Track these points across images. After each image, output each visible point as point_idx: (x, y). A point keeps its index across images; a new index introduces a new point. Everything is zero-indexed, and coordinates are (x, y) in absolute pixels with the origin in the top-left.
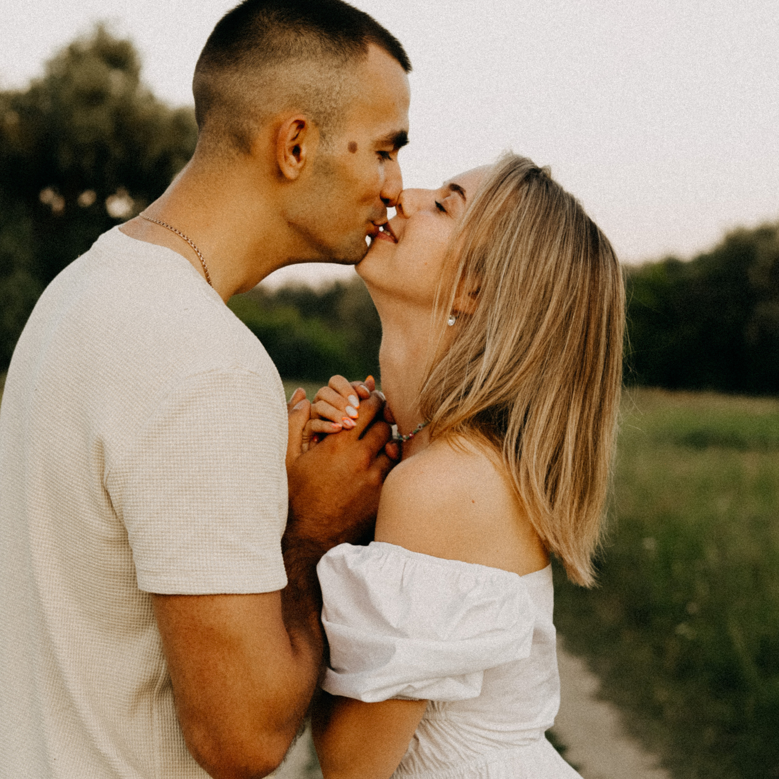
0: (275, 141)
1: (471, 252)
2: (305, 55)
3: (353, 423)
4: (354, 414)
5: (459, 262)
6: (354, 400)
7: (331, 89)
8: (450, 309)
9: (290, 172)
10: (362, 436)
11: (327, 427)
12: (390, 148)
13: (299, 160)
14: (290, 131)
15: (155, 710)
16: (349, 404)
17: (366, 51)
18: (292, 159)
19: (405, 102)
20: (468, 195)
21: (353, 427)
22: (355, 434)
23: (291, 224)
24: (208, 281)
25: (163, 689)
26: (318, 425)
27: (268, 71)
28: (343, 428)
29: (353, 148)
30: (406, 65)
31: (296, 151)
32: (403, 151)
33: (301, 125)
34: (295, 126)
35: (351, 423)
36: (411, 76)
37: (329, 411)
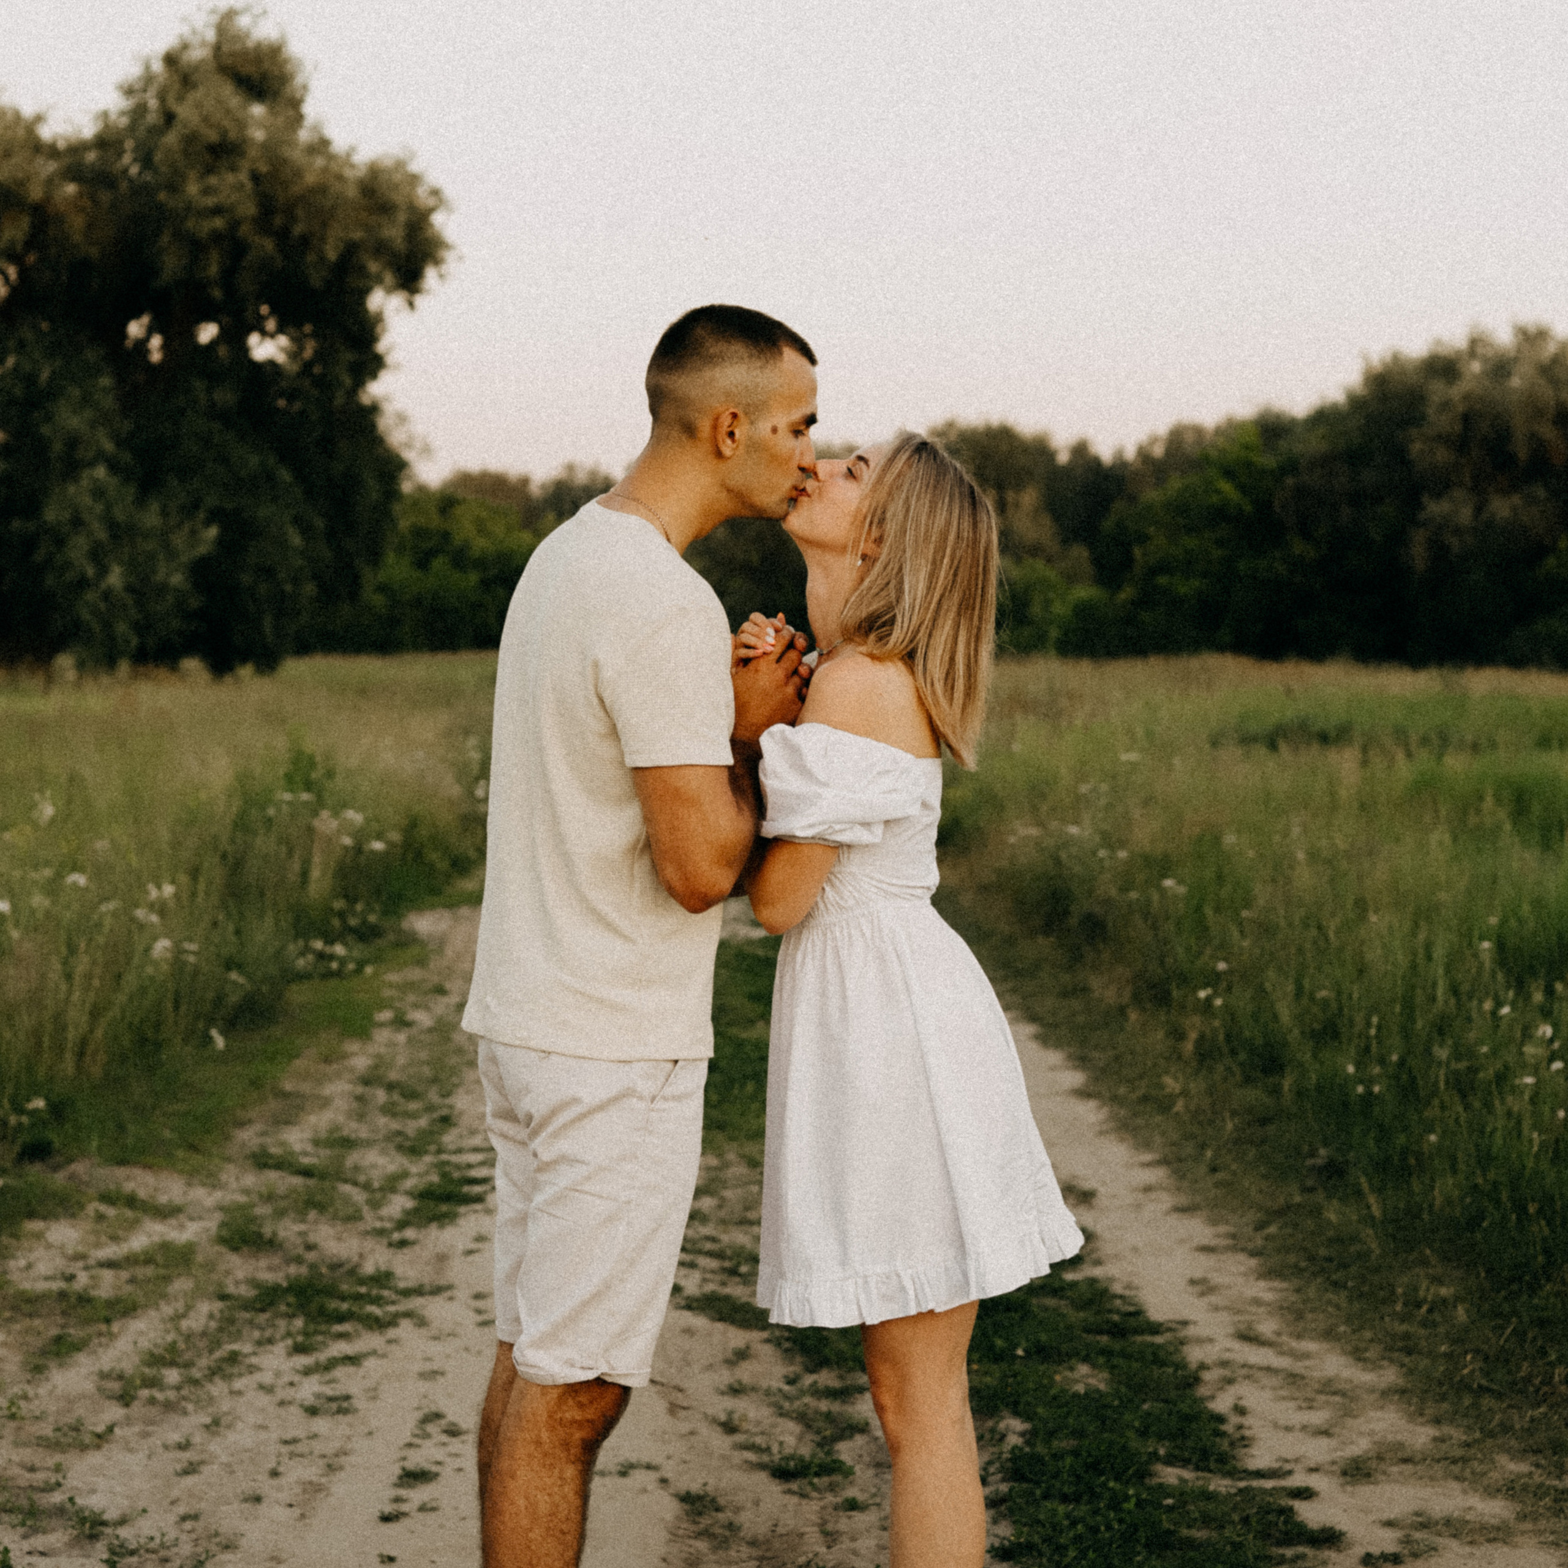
0: (715, 427)
1: (876, 510)
2: (735, 360)
3: (772, 648)
4: (772, 641)
5: (865, 518)
6: (771, 631)
7: (757, 386)
8: (860, 554)
9: (727, 451)
10: (778, 661)
11: (751, 653)
12: (802, 428)
13: (733, 441)
14: (726, 420)
15: (636, 866)
16: (767, 634)
17: (781, 353)
18: (729, 442)
19: (813, 390)
20: (872, 464)
21: (771, 653)
22: (774, 657)
23: (729, 491)
24: (668, 540)
25: (642, 851)
26: (743, 652)
27: (707, 374)
28: (764, 653)
29: (774, 430)
30: (812, 360)
31: (731, 435)
32: (813, 429)
33: (735, 416)
34: (730, 417)
35: (769, 649)
36: (818, 369)
37: (752, 641)
